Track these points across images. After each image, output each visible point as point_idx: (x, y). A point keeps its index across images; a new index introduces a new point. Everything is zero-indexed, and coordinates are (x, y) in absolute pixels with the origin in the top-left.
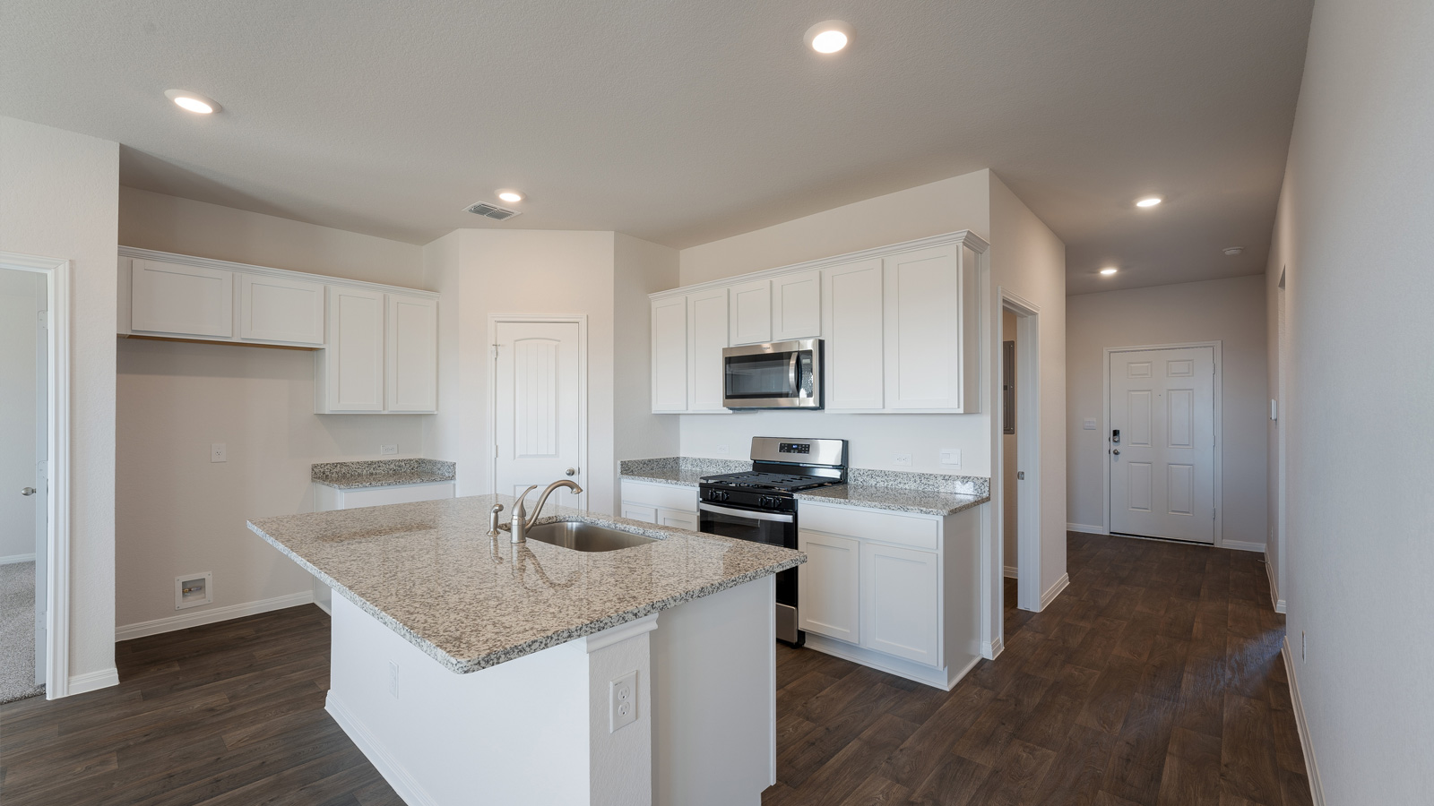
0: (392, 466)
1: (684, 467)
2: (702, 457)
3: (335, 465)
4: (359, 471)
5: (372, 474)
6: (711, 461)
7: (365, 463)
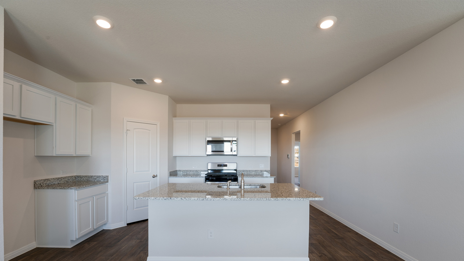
0: (66, 179)
1: (179, 173)
2: (187, 169)
3: (45, 180)
4: (54, 182)
5: (59, 183)
6: (191, 171)
7: (56, 178)
